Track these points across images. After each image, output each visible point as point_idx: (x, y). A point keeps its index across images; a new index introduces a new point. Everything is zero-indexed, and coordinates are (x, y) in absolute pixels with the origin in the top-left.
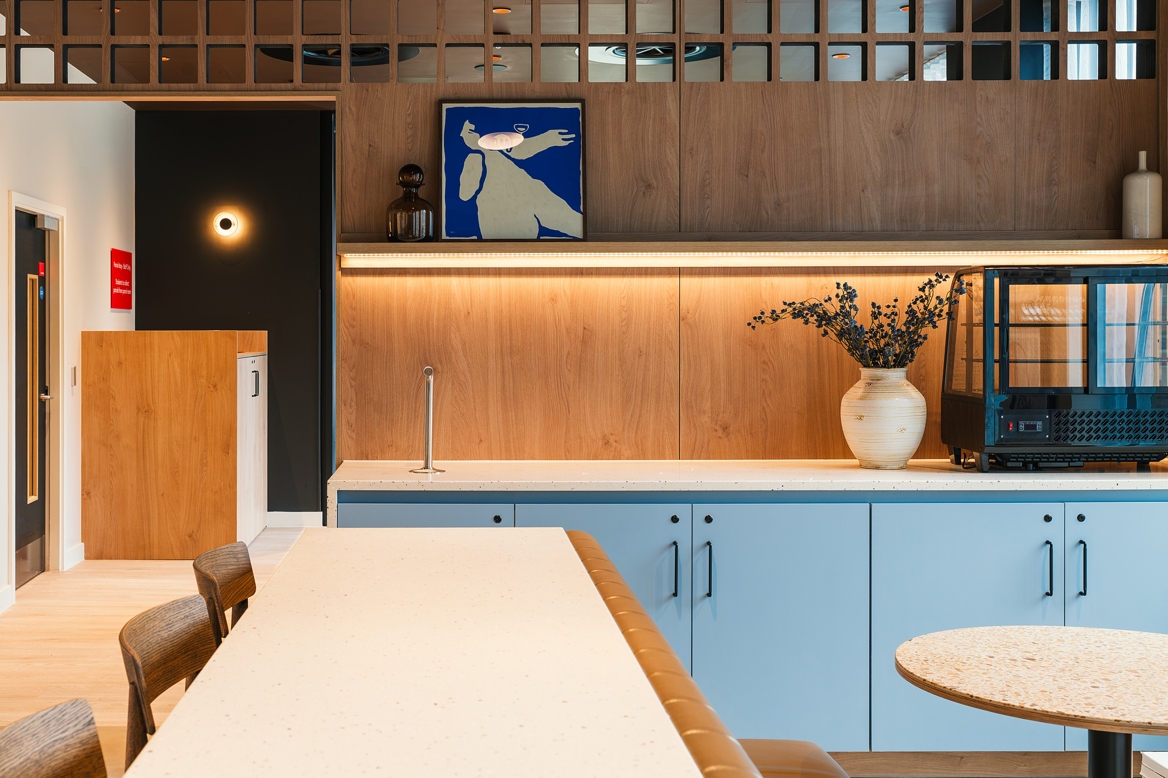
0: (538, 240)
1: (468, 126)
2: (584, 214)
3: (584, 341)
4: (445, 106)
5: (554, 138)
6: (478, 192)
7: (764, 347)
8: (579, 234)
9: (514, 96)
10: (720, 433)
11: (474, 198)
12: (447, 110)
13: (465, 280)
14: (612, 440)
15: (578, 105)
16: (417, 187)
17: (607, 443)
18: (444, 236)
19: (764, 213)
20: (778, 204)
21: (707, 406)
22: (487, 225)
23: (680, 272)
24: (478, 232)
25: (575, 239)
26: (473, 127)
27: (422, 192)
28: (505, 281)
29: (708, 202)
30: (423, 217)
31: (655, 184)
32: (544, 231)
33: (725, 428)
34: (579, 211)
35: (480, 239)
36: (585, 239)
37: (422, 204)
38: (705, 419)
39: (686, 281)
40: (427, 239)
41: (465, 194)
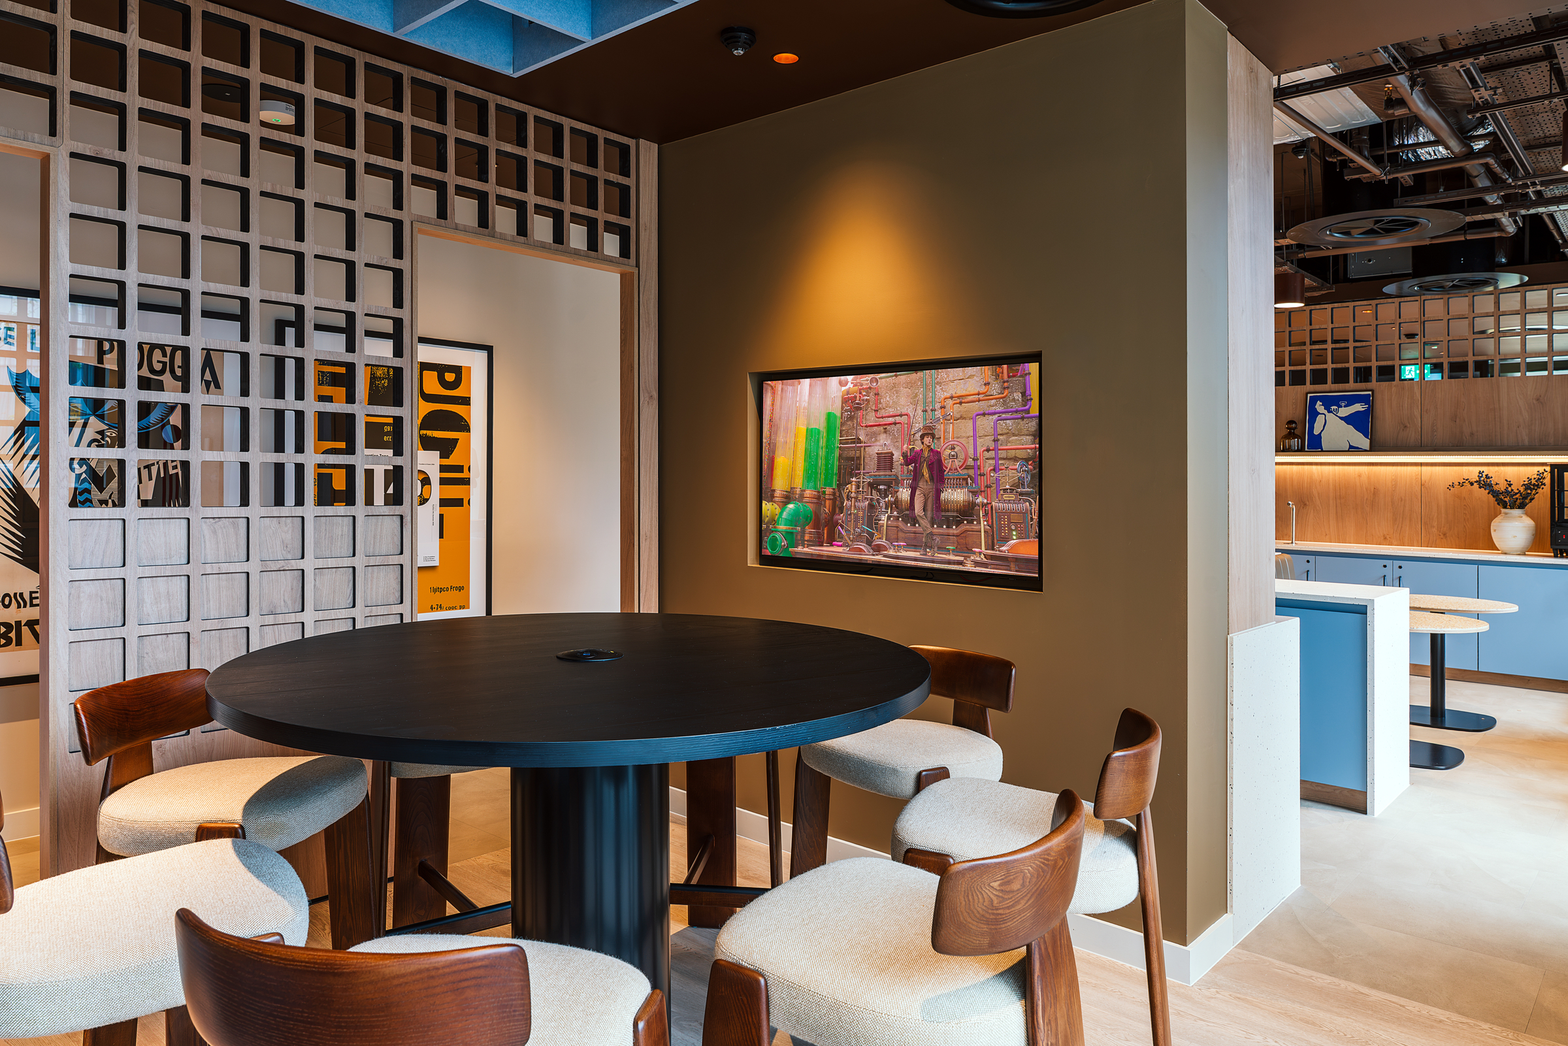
0: (1348, 451)
1: (1319, 403)
2: (1371, 440)
3: (1374, 494)
4: (1309, 395)
5: (1358, 407)
6: (1322, 431)
7: (1465, 498)
8: (1368, 449)
9: (1341, 389)
10: (1442, 536)
11: (1321, 433)
12: (1310, 397)
13: (1319, 467)
14: (1388, 537)
15: (1370, 393)
16: (1294, 430)
17: (1385, 538)
18: (1306, 449)
19: (1464, 438)
20: (1472, 434)
21: (1435, 524)
22: (1325, 445)
23: (1421, 464)
24: (1322, 448)
25: (1366, 451)
26: (1321, 404)
27: (1297, 432)
28: (1337, 468)
29: (1435, 433)
30: (1296, 442)
31: (1409, 426)
32: (1351, 447)
33: (1444, 535)
34: (1368, 438)
35: (1322, 451)
36: (1371, 450)
37: (1295, 436)
38: (1434, 530)
39: (1424, 468)
40: (1298, 451)
41: (1316, 432)
